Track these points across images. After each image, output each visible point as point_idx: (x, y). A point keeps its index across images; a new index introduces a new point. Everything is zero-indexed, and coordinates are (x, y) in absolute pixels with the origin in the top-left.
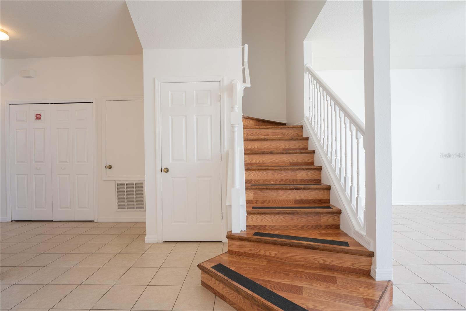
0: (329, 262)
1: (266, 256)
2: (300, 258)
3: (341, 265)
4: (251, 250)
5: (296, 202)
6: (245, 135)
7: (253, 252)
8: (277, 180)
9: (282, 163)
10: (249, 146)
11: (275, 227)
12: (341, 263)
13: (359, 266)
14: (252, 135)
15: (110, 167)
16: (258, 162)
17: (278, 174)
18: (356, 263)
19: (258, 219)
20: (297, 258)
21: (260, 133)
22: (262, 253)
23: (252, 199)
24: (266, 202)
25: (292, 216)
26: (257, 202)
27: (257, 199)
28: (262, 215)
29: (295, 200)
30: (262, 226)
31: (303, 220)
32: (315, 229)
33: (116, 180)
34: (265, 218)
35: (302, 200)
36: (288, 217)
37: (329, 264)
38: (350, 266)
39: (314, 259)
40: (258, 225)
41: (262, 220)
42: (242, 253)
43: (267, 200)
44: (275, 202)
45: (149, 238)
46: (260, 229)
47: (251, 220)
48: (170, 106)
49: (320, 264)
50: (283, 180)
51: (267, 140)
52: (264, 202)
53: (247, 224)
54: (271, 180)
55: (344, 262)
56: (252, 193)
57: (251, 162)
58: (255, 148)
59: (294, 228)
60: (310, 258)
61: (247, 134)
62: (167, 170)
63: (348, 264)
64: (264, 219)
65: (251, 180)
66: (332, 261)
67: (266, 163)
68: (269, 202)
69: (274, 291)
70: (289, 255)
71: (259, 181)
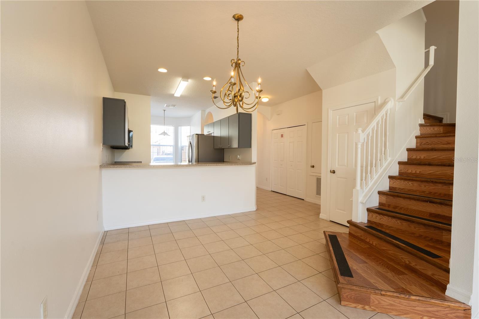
0: (413, 264)
1: (370, 244)
2: (392, 253)
3: (423, 271)
4: (361, 236)
5: (431, 215)
6: (419, 145)
7: (362, 238)
8: (424, 192)
9: (444, 176)
10: (413, 157)
11: (391, 228)
12: (423, 269)
13: (439, 279)
14: (427, 144)
15: (313, 167)
16: (414, 172)
17: (425, 186)
18: (436, 275)
19: (377, 217)
20: (390, 252)
21: (438, 141)
22: (368, 240)
23: (385, 203)
24: (398, 208)
25: (409, 223)
26: (389, 206)
27: (390, 204)
28: (381, 215)
29: (430, 213)
30: (380, 224)
31: (421, 230)
32: (435, 243)
33: (316, 176)
34: (384, 218)
35: (439, 215)
36: (405, 224)
37: (413, 266)
38: (430, 275)
39: (402, 258)
40: (377, 222)
41: (380, 219)
42: (356, 236)
43: (399, 206)
44: (407, 210)
45: (322, 216)
46: (378, 226)
47: (371, 216)
48: (338, 126)
49: (406, 264)
50: (431, 193)
51: (435, 150)
52: (396, 207)
53: (368, 218)
54: (418, 190)
55: (426, 270)
56: (385, 197)
57: (406, 172)
58: (421, 158)
59: (410, 235)
60: (399, 256)
61: (421, 143)
62: (334, 172)
63: (429, 273)
64: (382, 218)
65: (396, 187)
66: (416, 265)
67: (424, 174)
68: (401, 208)
69: (345, 255)
70: (384, 248)
71: (404, 190)
